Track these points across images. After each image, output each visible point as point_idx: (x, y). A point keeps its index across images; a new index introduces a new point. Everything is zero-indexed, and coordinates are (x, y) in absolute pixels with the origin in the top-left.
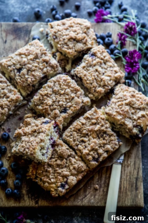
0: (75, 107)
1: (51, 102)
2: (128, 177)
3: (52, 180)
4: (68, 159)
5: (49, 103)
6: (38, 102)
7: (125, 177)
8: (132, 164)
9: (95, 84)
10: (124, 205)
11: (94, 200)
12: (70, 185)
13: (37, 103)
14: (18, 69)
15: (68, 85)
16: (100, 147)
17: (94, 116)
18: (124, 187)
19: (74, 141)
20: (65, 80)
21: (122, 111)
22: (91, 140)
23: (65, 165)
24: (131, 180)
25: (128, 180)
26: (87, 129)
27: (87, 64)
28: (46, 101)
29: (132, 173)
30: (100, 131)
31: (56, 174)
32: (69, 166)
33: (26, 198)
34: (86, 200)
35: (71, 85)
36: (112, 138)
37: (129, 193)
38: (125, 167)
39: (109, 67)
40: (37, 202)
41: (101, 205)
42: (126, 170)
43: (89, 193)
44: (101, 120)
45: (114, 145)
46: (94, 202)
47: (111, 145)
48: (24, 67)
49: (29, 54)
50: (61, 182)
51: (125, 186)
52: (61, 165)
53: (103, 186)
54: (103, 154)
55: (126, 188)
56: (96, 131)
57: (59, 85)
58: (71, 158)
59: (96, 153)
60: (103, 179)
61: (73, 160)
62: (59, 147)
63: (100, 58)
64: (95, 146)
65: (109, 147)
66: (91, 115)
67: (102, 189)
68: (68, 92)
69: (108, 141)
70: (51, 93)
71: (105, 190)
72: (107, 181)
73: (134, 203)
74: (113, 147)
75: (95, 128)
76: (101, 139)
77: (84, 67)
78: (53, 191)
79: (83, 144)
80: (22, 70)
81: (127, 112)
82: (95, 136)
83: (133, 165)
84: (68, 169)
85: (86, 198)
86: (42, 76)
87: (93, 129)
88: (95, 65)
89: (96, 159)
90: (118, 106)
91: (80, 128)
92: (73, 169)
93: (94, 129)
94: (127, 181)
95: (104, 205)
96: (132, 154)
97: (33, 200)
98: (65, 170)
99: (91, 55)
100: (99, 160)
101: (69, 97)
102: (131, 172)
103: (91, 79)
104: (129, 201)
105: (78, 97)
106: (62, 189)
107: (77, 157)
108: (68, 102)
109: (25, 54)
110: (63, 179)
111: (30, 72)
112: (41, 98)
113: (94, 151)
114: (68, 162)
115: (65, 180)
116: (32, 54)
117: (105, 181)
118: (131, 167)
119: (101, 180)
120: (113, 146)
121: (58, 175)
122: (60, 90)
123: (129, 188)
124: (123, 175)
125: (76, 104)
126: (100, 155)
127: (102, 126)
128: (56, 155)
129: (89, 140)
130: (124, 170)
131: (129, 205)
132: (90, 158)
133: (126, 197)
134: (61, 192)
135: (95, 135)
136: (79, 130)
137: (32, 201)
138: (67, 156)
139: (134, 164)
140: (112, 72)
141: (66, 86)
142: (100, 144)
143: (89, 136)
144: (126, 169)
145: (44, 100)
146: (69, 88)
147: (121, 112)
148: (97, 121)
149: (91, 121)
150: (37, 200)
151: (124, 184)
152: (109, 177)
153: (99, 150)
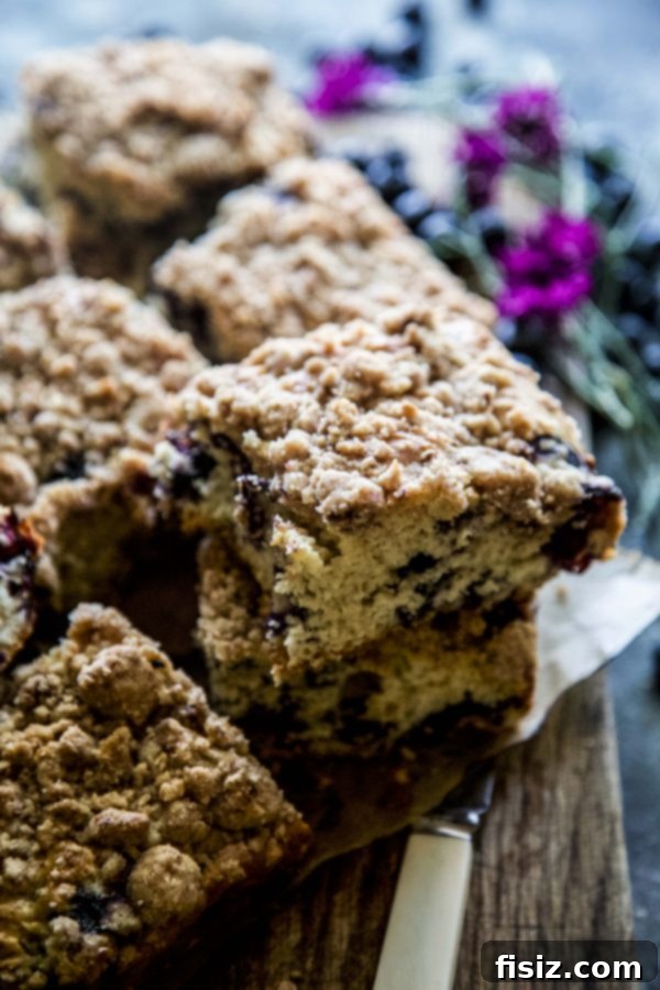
8: (554, 848)
12: (147, 905)
23: (120, 771)
31: (45, 827)
32: (149, 780)
38: (501, 870)
42: (507, 892)
50: (77, 882)
52: (93, 763)
58: (173, 724)
83: (560, 857)
92: (180, 798)
96: (553, 788)
102: (550, 903)
106: (84, 928)
107: (215, 724)
110: (99, 863)
114: (150, 749)
115: (113, 864)
118: (544, 870)
121: (65, 828)
130: (499, 890)
139: (568, 853)
144: (511, 881)
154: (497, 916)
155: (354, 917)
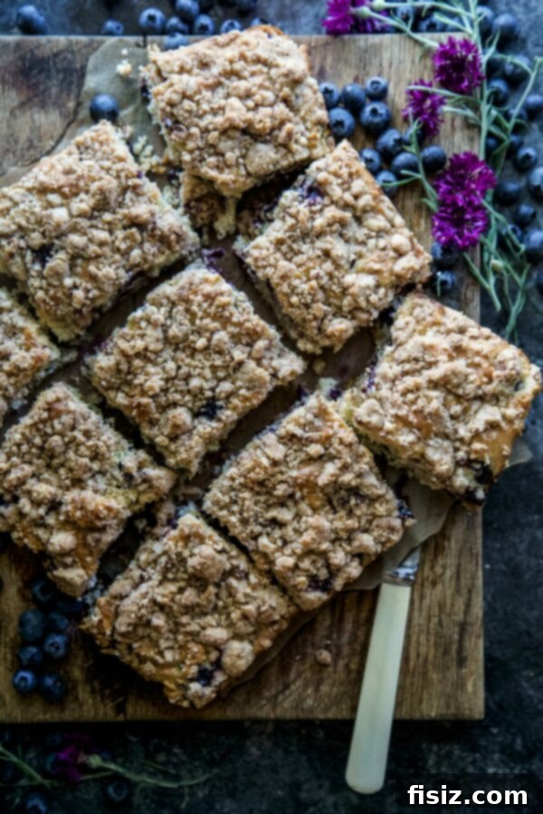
0: (246, 399)
1: (162, 379)
2: (435, 620)
3: (169, 656)
4: (223, 584)
5: (151, 388)
6: (113, 380)
7: (423, 621)
8: (448, 573)
9: (320, 308)
10: (417, 716)
11: (315, 700)
12: (231, 671)
13: (108, 382)
14: (37, 248)
15: (221, 317)
16: (336, 540)
17: (317, 429)
18: (418, 655)
19: (245, 522)
20: (209, 298)
21: (417, 413)
22: (304, 519)
23: (211, 606)
24: (445, 631)
25: (431, 631)
26: (290, 480)
27: (292, 228)
28: (140, 379)
29: (448, 609)
30: (336, 485)
31: (180, 637)
32: (225, 608)
33: (83, 693)
34: (287, 701)
35: (231, 315)
36: (381, 509)
37: (434, 676)
38: (422, 585)
39: (374, 234)
40: (120, 709)
41: (339, 717)
42: (425, 598)
43: (299, 675)
44: (340, 448)
45: (385, 534)
46: (316, 705)
47: (376, 533)
48: (57, 242)
49: (74, 190)
50: (199, 664)
51: (423, 650)
52: (198, 605)
53: (346, 650)
54: (347, 565)
55: (426, 660)
56: (323, 489)
57: (188, 316)
58: (233, 582)
59: (320, 563)
60: (348, 627)
61: (241, 588)
62: (191, 545)
63: (341, 203)
64: (318, 540)
65: (367, 541)
66: (303, 426)
67: (342, 663)
68: (222, 345)
69: (363, 521)
70: (160, 346)
71: (353, 666)
72: (361, 634)
73: (453, 710)
74: (383, 539)
75: (320, 473)
76: (342, 513)
77: (279, 243)
78: (171, 690)
79: (277, 533)
80: (51, 256)
81: (436, 415)
82: (318, 503)
83: (451, 577)
84: (223, 617)
85: (287, 693)
86: (124, 276)
87: (312, 478)
88: (320, 235)
89: (320, 584)
90: (404, 394)
91: (266, 477)
92: (240, 620)
93: (316, 477)
94: (428, 633)
95: (348, 717)
96: (449, 540)
97: (107, 701)
98: (214, 623)
99: (305, 194)
100: (331, 584)
101: (225, 361)
102: (445, 603)
103: (305, 287)
104: (435, 703)
105: (259, 362)
106: (204, 685)
107: (253, 579)
108: (220, 380)
109: (58, 190)
110: (207, 653)
111: (79, 261)
112: (124, 367)
113: (314, 557)
114: (224, 594)
115: (214, 655)
116: (87, 192)
117: (354, 636)
118: (443, 585)
119: (340, 631)
120: (381, 536)
121: (189, 638)
122: (193, 332)
123: (435, 657)
124: (416, 614)
125: (251, 386)
126: (333, 571)
127: (345, 468)
128: (182, 569)
129: (298, 516)
130: (422, 598)
131: (433, 714)
132: (300, 583)
133: (423, 688)
134: (201, 697)
135: (318, 498)
136: (261, 483)
137: (105, 705)
138: (220, 576)
139: (455, 576)
140: (383, 254)
141: (215, 318)
142: (335, 531)
143: (296, 503)
144: (428, 591)
146: (224, 328)
147: (412, 418)
148: (326, 449)
149: (305, 449)
150: (120, 699)
151: (418, 643)
152: (370, 622)
153: (334, 551)
154: (421, 610)
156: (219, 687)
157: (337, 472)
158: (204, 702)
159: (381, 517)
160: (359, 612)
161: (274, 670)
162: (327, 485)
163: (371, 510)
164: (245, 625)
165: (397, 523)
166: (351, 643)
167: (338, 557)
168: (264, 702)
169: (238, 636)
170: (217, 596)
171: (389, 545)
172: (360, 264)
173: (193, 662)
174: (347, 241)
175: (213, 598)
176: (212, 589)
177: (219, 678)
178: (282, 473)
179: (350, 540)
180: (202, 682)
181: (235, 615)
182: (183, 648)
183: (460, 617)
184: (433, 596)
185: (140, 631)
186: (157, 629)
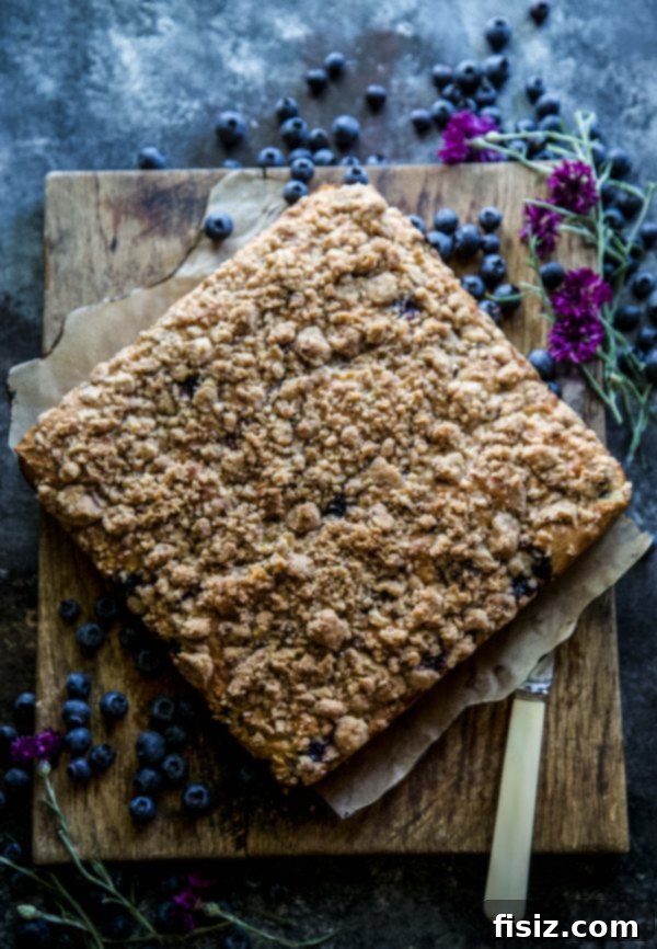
1: (290, 471)
2: (572, 744)
3: (281, 727)
4: (342, 654)
5: (280, 479)
6: (241, 473)
7: (559, 744)
8: (585, 694)
10: (557, 847)
11: (448, 831)
12: (343, 748)
13: (236, 475)
14: (182, 380)
16: (449, 615)
17: (429, 502)
18: (556, 781)
22: (416, 592)
23: (328, 676)
24: (583, 755)
25: (570, 755)
26: (401, 551)
28: (268, 471)
29: (585, 731)
30: (448, 557)
31: (294, 707)
32: (343, 679)
34: (418, 833)
36: (495, 583)
37: (574, 804)
38: (558, 706)
41: (475, 850)
42: (561, 719)
43: (430, 804)
44: (453, 517)
45: (499, 610)
46: (448, 836)
47: (489, 609)
49: (213, 320)
50: (310, 737)
51: (561, 776)
52: (315, 673)
53: (479, 777)
54: (459, 641)
55: (565, 785)
56: (435, 560)
58: (352, 652)
59: (432, 639)
60: (481, 751)
61: (360, 659)
64: (431, 612)
65: (480, 615)
66: (416, 499)
67: (474, 791)
69: (477, 596)
70: (288, 438)
71: (487, 794)
72: (494, 759)
73: (595, 840)
74: (497, 616)
75: (432, 544)
76: (455, 586)
79: (388, 606)
82: (430, 576)
83: (588, 698)
84: (340, 690)
85: (418, 824)
87: (424, 549)
88: (422, 344)
89: (433, 662)
91: (377, 546)
92: (356, 693)
93: (428, 548)
94: (566, 757)
95: (484, 850)
96: (583, 657)
97: (226, 835)
98: (330, 694)
100: (444, 662)
102: (581, 724)
104: (576, 833)
106: (315, 760)
109: (198, 322)
110: (320, 725)
112: (252, 459)
113: (425, 631)
114: (342, 664)
115: (327, 729)
116: (226, 321)
117: (487, 761)
118: (580, 706)
119: (472, 758)
120: (495, 612)
121: (303, 708)
123: (574, 783)
124: (552, 738)
126: (447, 646)
127: (457, 538)
128: (301, 635)
129: (409, 590)
130: (558, 719)
131: (575, 845)
132: (413, 659)
133: (563, 817)
134: (310, 772)
135: (429, 571)
136: (372, 553)
137: (225, 839)
138: (339, 643)
139: (591, 697)
140: (484, 362)
142: (448, 604)
143: (407, 576)
144: (564, 713)
145: (264, 467)
148: (439, 521)
149: (416, 520)
150: (241, 833)
151: (556, 768)
152: (502, 746)
153: (446, 626)
154: (556, 733)
155: (486, 736)
156: (329, 763)
157: (449, 542)
158: (313, 780)
159: (494, 592)
160: (492, 735)
161: (404, 799)
162: (439, 556)
163: (484, 586)
164: (362, 699)
165: (511, 599)
166: (484, 769)
167: (451, 632)
168: (393, 834)
169: (353, 712)
170: (336, 667)
171: (503, 623)
172: (463, 373)
173: (306, 733)
174: (449, 352)
175: (330, 666)
176: (330, 658)
177: (331, 754)
178: (394, 543)
179: (462, 616)
180: (313, 757)
181: (353, 687)
182: (295, 718)
183: (598, 740)
184: (570, 717)
185: (253, 699)
186: (271, 695)
